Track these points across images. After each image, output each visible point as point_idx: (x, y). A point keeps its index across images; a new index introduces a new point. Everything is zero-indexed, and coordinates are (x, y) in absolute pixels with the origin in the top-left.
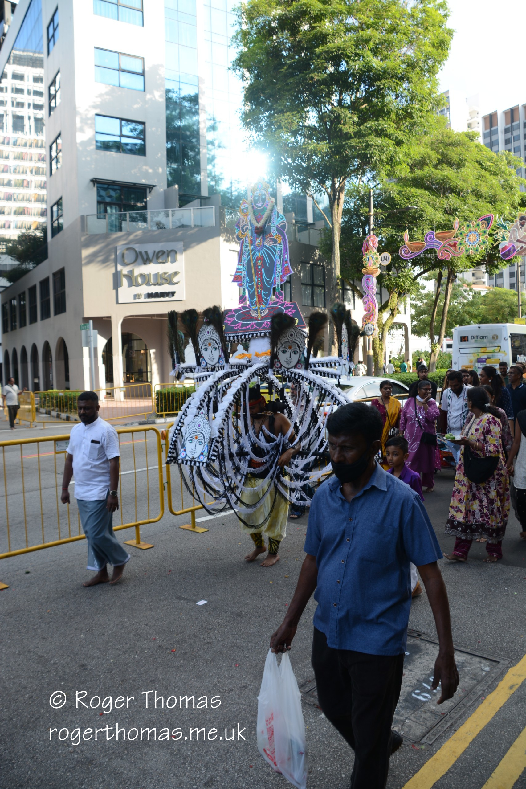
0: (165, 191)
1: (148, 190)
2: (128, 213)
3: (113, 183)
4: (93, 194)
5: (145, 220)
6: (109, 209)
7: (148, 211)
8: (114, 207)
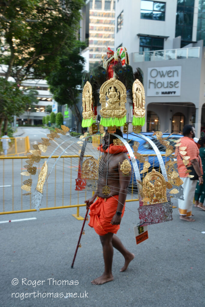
0: (174, 39)
1: (165, 39)
2: (155, 52)
3: (148, 36)
4: (137, 42)
5: (162, 55)
6: (145, 49)
7: (165, 50)
8: (147, 49)
